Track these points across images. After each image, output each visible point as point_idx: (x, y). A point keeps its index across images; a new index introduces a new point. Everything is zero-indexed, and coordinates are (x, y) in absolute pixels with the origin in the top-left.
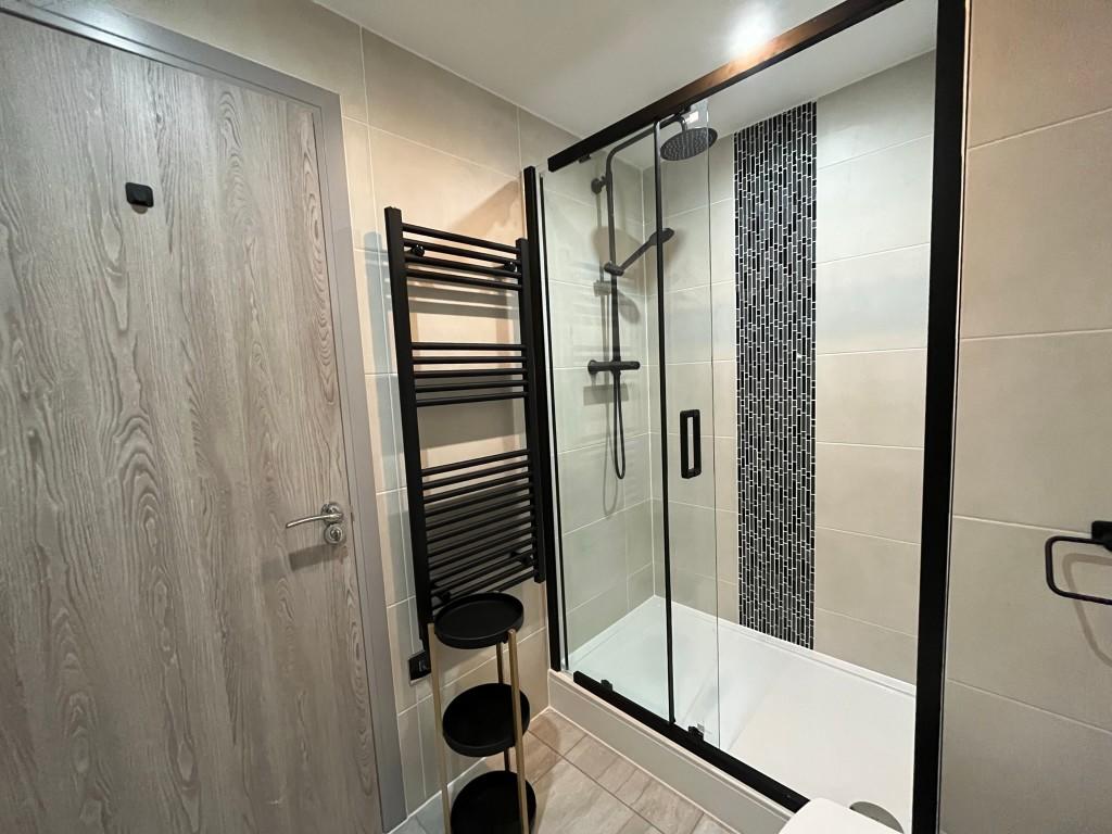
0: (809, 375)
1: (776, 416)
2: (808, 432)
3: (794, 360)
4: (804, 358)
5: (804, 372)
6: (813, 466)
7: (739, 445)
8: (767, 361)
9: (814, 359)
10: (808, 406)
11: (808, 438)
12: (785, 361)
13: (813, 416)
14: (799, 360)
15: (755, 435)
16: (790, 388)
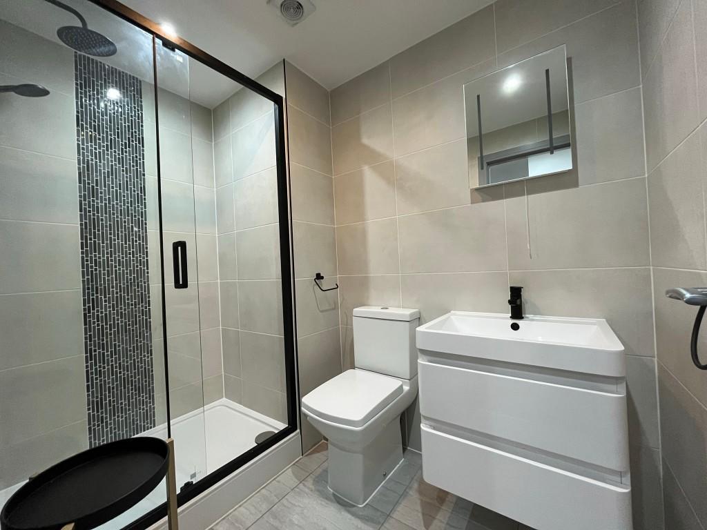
0: (143, 241)
1: (119, 269)
2: (144, 279)
3: (132, 231)
4: (139, 231)
5: (139, 240)
6: (149, 301)
7: (84, 295)
8: (110, 230)
9: (146, 232)
10: (144, 262)
11: (145, 283)
12: (125, 231)
13: (148, 269)
14: (136, 231)
15: (101, 285)
16: (130, 250)
